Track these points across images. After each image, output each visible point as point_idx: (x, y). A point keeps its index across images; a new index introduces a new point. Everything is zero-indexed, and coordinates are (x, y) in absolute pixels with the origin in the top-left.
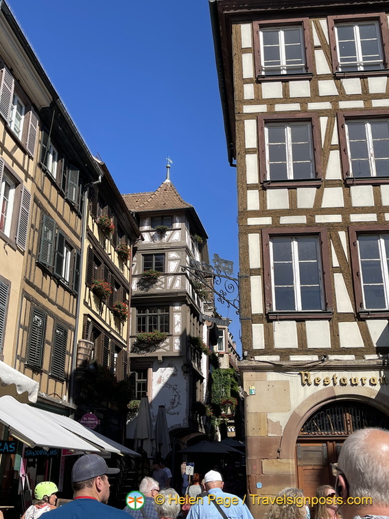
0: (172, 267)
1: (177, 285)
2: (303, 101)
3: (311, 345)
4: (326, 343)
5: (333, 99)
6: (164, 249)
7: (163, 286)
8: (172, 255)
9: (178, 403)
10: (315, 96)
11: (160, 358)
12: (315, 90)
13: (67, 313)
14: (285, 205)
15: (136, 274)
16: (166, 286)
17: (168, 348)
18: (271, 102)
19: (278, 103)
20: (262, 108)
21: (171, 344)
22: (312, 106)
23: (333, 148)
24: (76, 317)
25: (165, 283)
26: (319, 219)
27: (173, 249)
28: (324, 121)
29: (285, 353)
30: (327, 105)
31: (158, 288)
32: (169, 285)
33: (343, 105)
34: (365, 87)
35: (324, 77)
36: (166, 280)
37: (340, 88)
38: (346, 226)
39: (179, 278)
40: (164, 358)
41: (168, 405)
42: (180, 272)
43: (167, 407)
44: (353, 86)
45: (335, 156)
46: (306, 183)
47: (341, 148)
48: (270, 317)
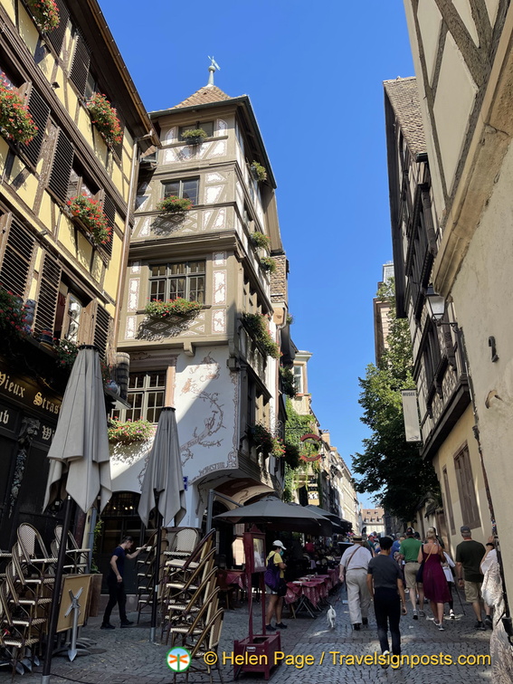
0: (211, 195)
6: (197, 169)
8: (212, 177)
9: (220, 425)
11: (188, 347)
15: (150, 209)
17: (202, 329)
21: (209, 323)
25: (199, 221)
27: (213, 167)
32: (205, 223)
36: (200, 217)
39: (223, 211)
40: (194, 346)
41: (202, 429)
42: (225, 201)
43: (199, 433)
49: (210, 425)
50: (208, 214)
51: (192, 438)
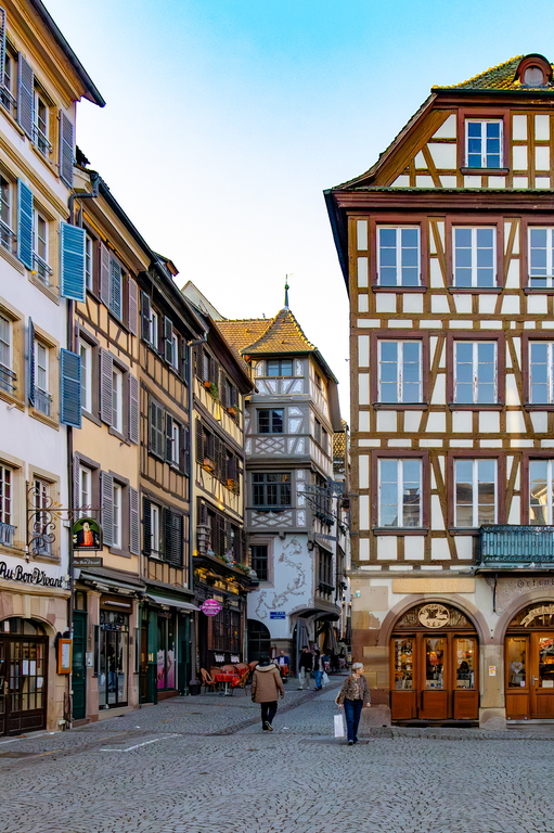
0: (293, 426)
1: (300, 449)
2: (415, 318)
3: (407, 557)
4: (421, 557)
5: (445, 318)
6: (282, 403)
7: (283, 449)
8: (294, 411)
9: (303, 583)
10: (428, 313)
11: (282, 534)
12: (427, 305)
13: (180, 498)
14: (394, 429)
15: (250, 433)
16: (286, 449)
17: (290, 523)
18: (385, 317)
19: (391, 319)
20: (375, 323)
21: (294, 519)
22: (424, 324)
23: (440, 371)
24: (189, 501)
25: (286, 446)
26: (424, 443)
27: (294, 403)
28: (434, 341)
29: (386, 564)
30: (437, 324)
31: (277, 453)
32: (290, 449)
33: (454, 324)
34: (475, 306)
35: (439, 292)
36: (286, 442)
37: (452, 304)
38: (446, 451)
39: (301, 440)
40: (285, 533)
41: (292, 585)
42: (303, 432)
43: (290, 587)
44: (464, 304)
45: (441, 379)
46: (413, 406)
47: (448, 371)
48: (375, 533)
49: (297, 583)
50: (291, 442)
51: (286, 590)
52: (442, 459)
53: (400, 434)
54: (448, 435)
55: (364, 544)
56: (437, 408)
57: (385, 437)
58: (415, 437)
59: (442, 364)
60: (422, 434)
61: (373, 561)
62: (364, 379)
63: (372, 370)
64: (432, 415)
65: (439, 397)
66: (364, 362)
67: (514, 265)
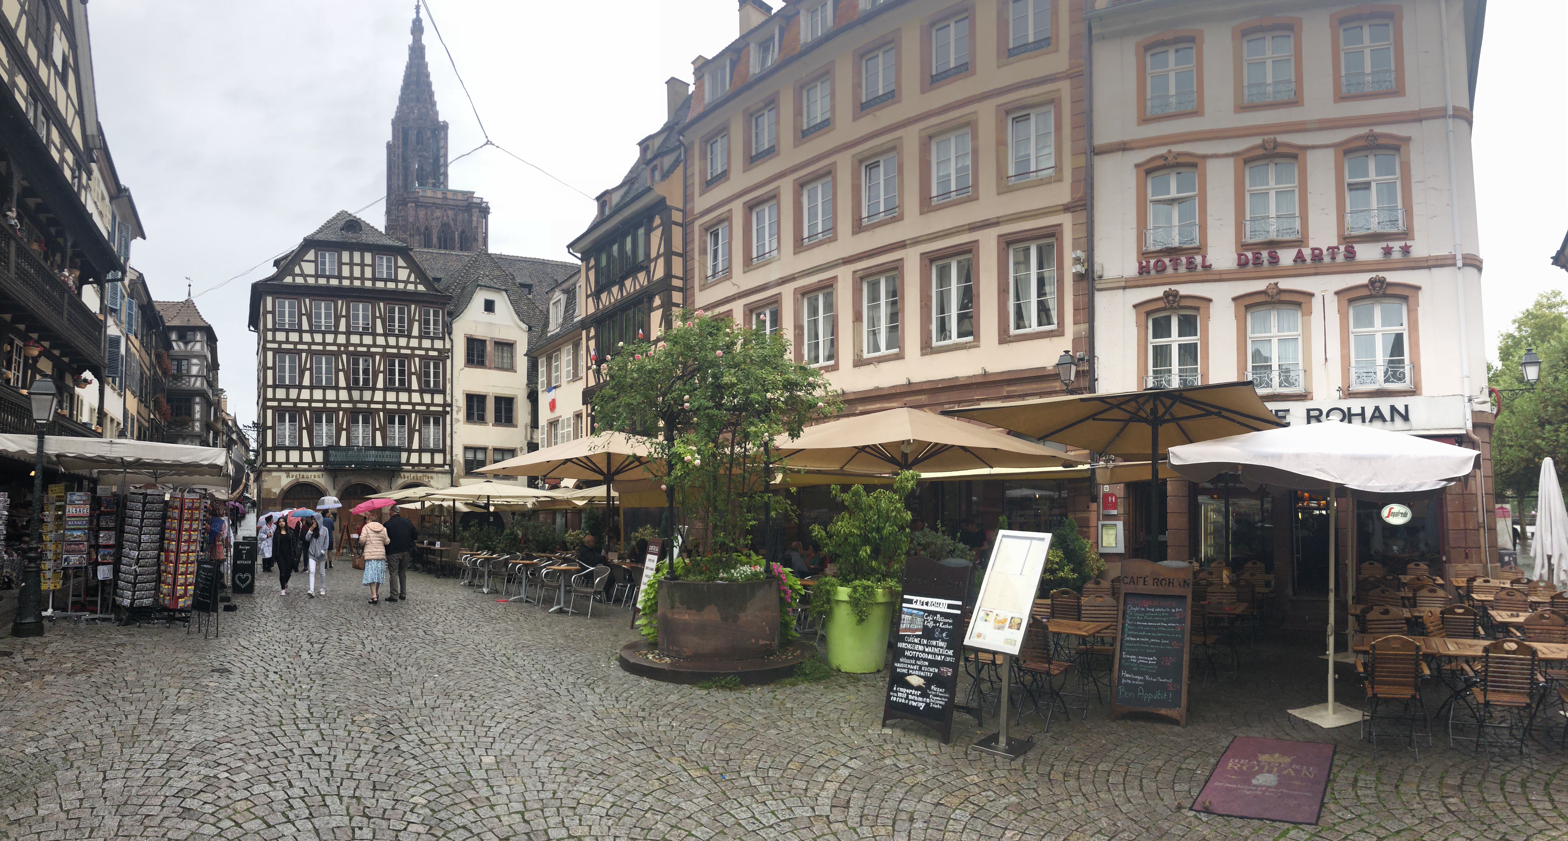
1: (198, 384)
2: (295, 343)
3: (291, 460)
4: (298, 461)
5: (309, 344)
6: (188, 356)
7: (189, 385)
10: (301, 341)
12: (301, 338)
14: (284, 397)
16: (191, 385)
18: (280, 343)
19: (283, 343)
20: (275, 346)
22: (299, 347)
23: (307, 369)
25: (191, 382)
26: (299, 404)
28: (304, 355)
30: (306, 346)
31: (186, 387)
33: (314, 347)
34: (324, 339)
35: (306, 331)
37: (313, 338)
38: (310, 408)
39: (199, 379)
42: (200, 375)
44: (318, 338)
45: (307, 373)
46: (295, 387)
47: (311, 369)
48: (274, 449)
50: (193, 379)
52: (308, 412)
53: (287, 399)
54: (311, 401)
55: (269, 454)
56: (306, 387)
57: (280, 401)
58: (295, 401)
59: (308, 366)
60: (298, 400)
61: (274, 462)
62: (270, 373)
63: (273, 368)
64: (303, 391)
65: (306, 382)
66: (270, 363)
67: (343, 321)
